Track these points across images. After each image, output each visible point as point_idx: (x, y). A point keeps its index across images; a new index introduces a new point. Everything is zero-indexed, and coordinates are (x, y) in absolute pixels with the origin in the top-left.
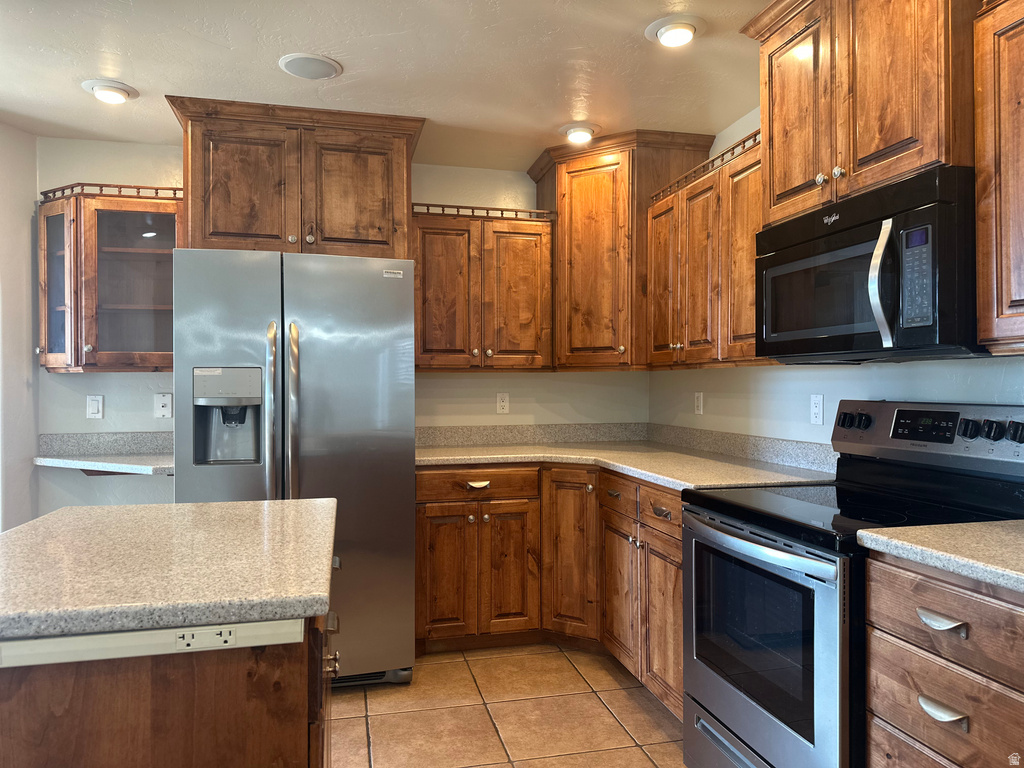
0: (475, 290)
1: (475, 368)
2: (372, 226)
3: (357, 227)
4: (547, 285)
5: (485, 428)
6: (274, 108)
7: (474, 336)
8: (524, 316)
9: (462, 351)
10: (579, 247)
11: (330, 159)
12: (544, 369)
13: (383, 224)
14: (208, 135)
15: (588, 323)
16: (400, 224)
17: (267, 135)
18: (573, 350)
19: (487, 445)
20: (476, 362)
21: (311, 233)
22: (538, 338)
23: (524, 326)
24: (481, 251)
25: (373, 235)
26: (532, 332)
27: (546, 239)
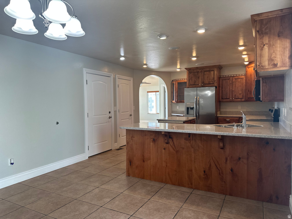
0: (231, 88)
1: (231, 101)
2: (211, 81)
3: (209, 82)
4: (245, 87)
5: (236, 111)
6: (198, 67)
7: (231, 96)
8: (240, 92)
9: (229, 99)
10: (249, 80)
11: (206, 73)
12: (244, 101)
13: (213, 81)
14: (190, 72)
15: (250, 93)
16: (215, 81)
17: (197, 71)
18: (248, 98)
19: (236, 114)
20: (231, 100)
21: (203, 84)
22: (243, 96)
23: (240, 94)
24: (232, 82)
25: (211, 83)
26: (242, 95)
27: (244, 79)
